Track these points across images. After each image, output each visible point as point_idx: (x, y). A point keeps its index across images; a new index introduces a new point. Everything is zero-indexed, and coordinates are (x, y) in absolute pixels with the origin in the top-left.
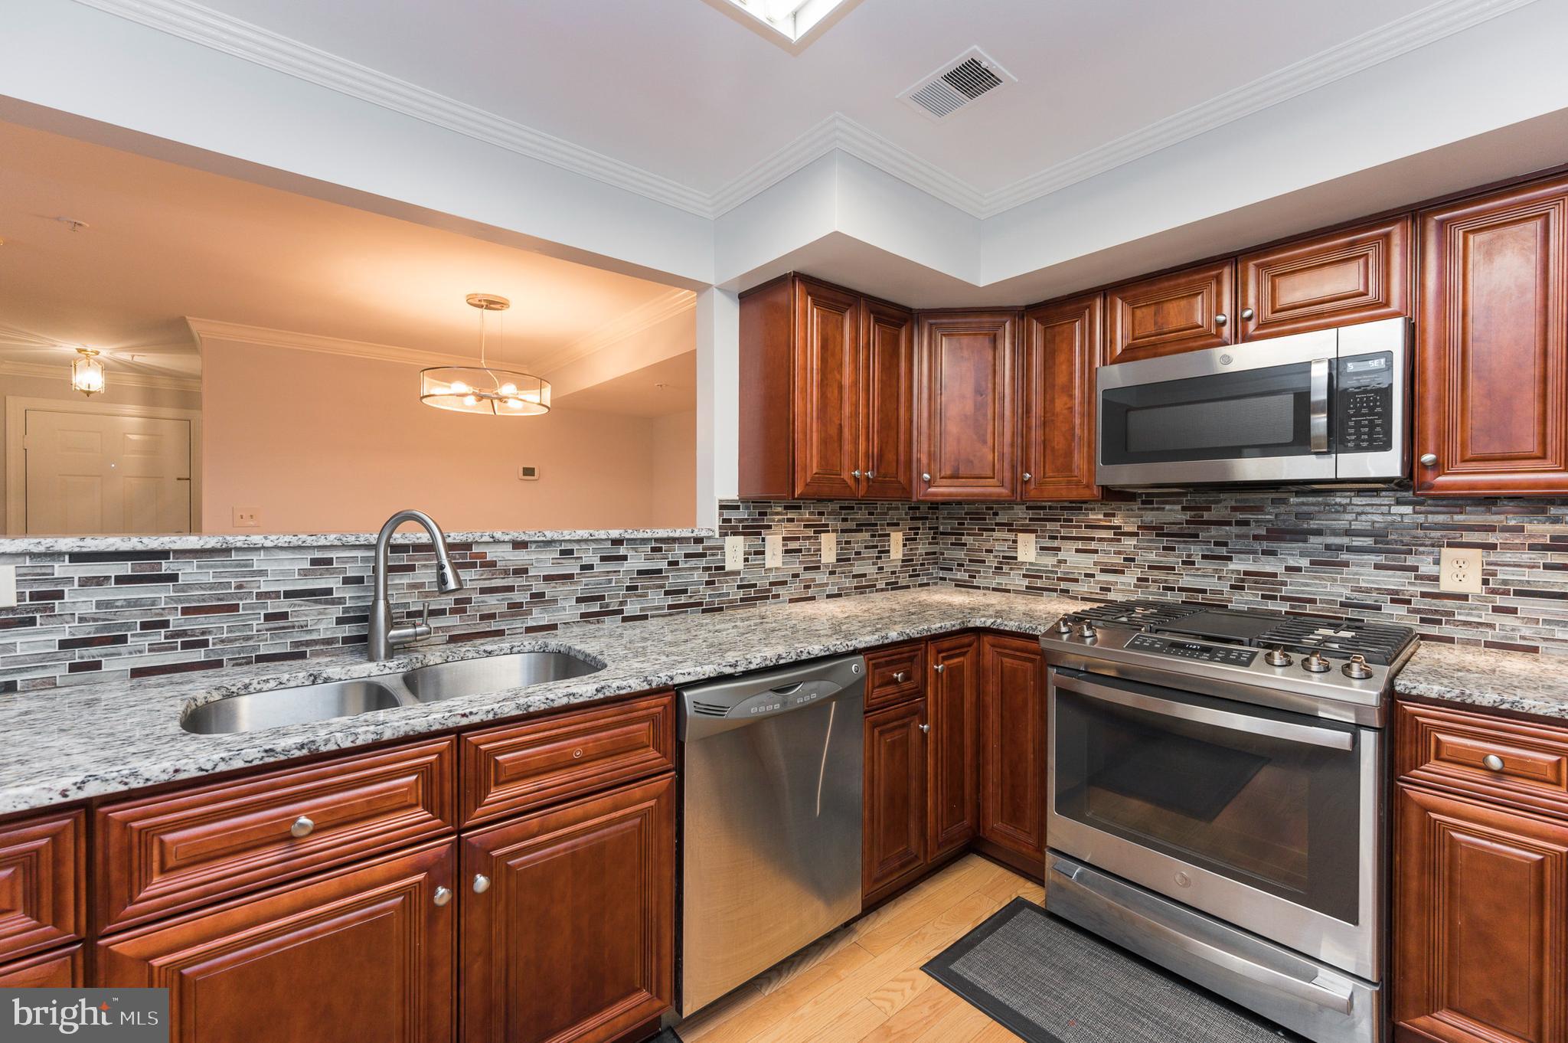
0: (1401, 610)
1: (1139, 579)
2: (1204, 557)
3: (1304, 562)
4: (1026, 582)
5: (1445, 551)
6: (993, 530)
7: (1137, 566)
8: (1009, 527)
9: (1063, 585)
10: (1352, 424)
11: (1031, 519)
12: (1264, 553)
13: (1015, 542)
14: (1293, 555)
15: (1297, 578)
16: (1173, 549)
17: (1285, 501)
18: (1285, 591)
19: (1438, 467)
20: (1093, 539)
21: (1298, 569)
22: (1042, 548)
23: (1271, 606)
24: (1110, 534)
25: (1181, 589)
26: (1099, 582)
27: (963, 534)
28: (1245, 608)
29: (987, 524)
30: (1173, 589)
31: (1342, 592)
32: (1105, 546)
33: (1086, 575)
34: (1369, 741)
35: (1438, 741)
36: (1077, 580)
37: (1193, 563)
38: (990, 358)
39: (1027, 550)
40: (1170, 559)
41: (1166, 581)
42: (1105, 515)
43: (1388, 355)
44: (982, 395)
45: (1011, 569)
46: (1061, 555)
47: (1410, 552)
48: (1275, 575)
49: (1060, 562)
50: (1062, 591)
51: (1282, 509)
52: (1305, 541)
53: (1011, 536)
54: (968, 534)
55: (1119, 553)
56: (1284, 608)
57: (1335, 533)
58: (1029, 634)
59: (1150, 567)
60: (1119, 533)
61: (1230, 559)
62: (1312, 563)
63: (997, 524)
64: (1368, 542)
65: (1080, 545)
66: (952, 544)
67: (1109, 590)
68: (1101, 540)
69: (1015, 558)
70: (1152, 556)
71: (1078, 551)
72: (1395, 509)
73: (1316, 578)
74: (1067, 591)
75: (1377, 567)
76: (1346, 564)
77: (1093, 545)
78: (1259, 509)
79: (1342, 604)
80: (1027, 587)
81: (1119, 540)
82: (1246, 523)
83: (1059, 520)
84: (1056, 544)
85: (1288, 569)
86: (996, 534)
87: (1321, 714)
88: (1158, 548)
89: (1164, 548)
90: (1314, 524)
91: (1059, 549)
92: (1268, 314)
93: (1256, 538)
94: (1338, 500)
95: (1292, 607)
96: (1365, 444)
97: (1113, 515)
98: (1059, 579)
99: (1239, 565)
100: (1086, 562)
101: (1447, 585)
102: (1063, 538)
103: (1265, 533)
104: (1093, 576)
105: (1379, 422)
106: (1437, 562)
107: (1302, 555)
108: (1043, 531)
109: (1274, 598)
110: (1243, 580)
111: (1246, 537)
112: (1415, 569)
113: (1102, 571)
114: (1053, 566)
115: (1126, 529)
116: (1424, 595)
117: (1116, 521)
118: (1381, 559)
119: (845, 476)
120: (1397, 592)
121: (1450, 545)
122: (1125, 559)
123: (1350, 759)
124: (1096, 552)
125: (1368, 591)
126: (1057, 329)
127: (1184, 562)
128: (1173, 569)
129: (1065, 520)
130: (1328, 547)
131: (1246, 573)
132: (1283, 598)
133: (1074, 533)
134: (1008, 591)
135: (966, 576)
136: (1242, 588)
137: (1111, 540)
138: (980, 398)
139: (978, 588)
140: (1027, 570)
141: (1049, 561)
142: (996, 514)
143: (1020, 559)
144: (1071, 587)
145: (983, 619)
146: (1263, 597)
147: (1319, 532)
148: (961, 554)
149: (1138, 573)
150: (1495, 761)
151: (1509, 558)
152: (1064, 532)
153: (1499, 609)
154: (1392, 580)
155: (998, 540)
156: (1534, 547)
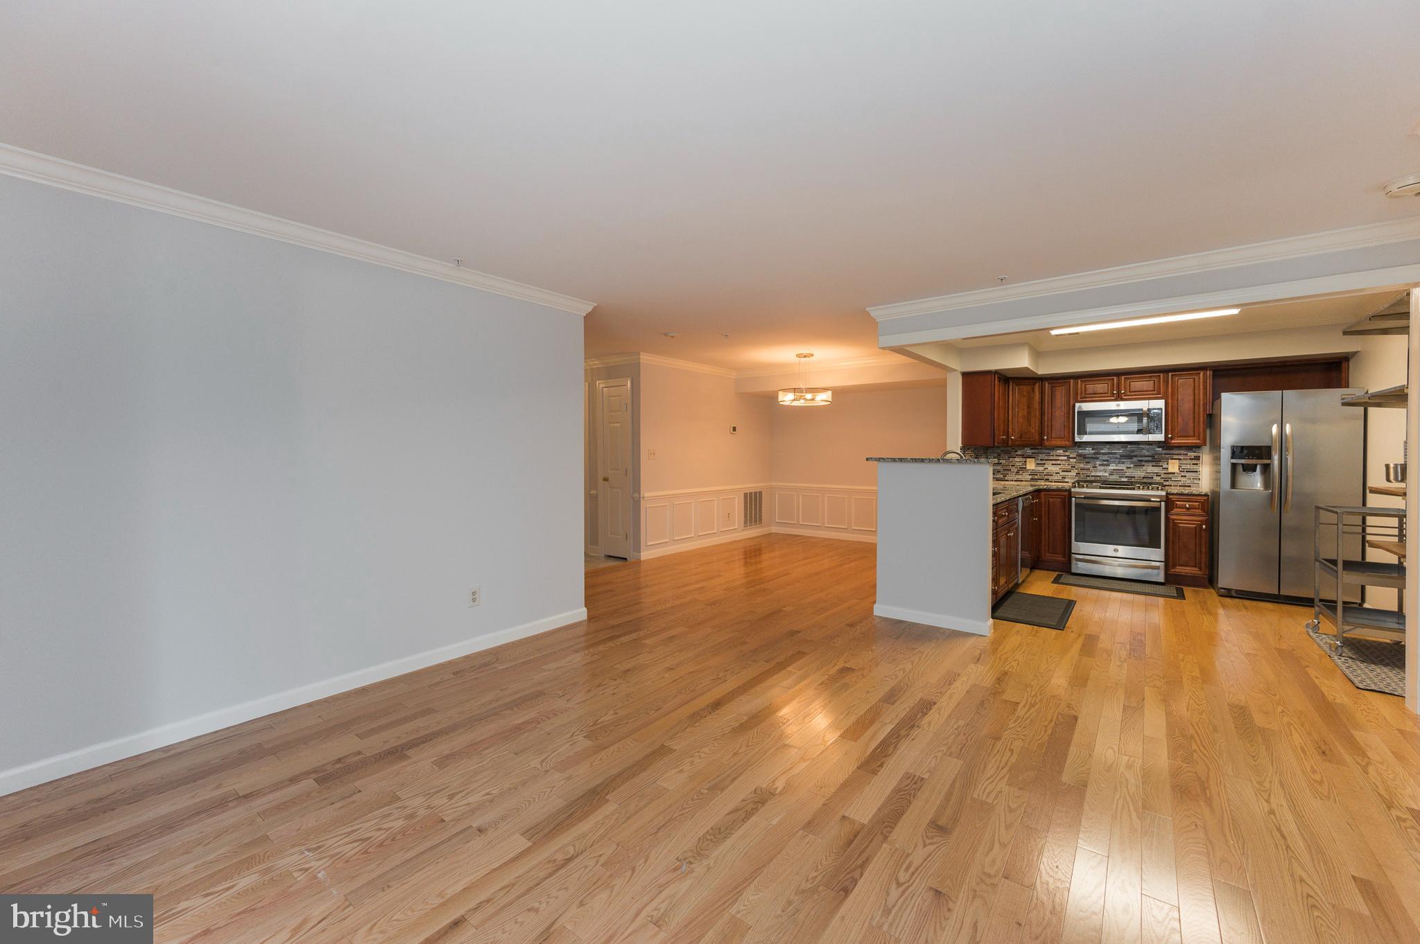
0: (1158, 478)
1: (1077, 473)
2: (1100, 465)
3: (1132, 466)
4: (1030, 477)
5: (1170, 461)
6: (1016, 458)
7: (1076, 469)
8: (1023, 456)
9: (1046, 477)
10: (1153, 426)
11: (1033, 453)
12: (1121, 463)
13: (1025, 462)
14: (1129, 463)
15: (1130, 470)
16: (1089, 463)
17: (1127, 447)
19: (1172, 438)
20: (1058, 460)
21: (1130, 468)
22: (1037, 464)
23: (1123, 480)
24: (1066, 458)
25: (1092, 476)
29: (1012, 455)
31: (1143, 474)
32: (1064, 462)
34: (1163, 503)
35: (1176, 503)
37: (1096, 467)
38: (1032, 395)
39: (1031, 465)
40: (1088, 466)
42: (1062, 451)
43: (1161, 409)
44: (1030, 408)
45: (1023, 472)
46: (1046, 466)
47: (1161, 461)
49: (1045, 469)
51: (1126, 449)
52: (1133, 459)
53: (1024, 459)
54: (1002, 460)
55: (1069, 464)
56: (1126, 480)
57: (1141, 457)
58: (1061, 489)
59: (1081, 469)
60: (1069, 457)
61: (1109, 465)
62: (1135, 465)
63: (1017, 455)
64: (1150, 459)
65: (1054, 462)
68: (1062, 460)
70: (1082, 465)
71: (1052, 464)
72: (1157, 449)
73: (1135, 470)
74: (1048, 479)
75: (1153, 466)
76: (1144, 466)
77: (1058, 462)
78: (1118, 450)
79: (1143, 477)
81: (1068, 460)
82: (1114, 454)
83: (1045, 453)
84: (1044, 462)
85: (1127, 468)
86: (1017, 460)
87: (1152, 499)
88: (1084, 463)
89: (1086, 463)
90: (1134, 454)
91: (1045, 464)
92: (1127, 393)
93: (1118, 458)
94: (1142, 447)
95: (1128, 479)
96: (1156, 431)
97: (1065, 452)
98: (1044, 475)
99: (1112, 467)
100: (1056, 468)
101: (1170, 470)
102: (1046, 460)
103: (1120, 457)
104: (1059, 473)
105: (1159, 426)
106: (1168, 464)
107: (1131, 463)
108: (1038, 458)
109: (1123, 477)
110: (1113, 472)
111: (1114, 458)
112: (1162, 466)
113: (1062, 471)
114: (1042, 470)
115: (1072, 456)
116: (1164, 473)
117: (1067, 454)
118: (1154, 464)
120: (1157, 473)
121: (1171, 459)
122: (1071, 467)
123: (1159, 509)
124: (1060, 464)
125: (1150, 473)
126: (1057, 388)
127: (1093, 467)
128: (1089, 469)
129: (1047, 453)
130: (1140, 461)
132: (1126, 477)
133: (1051, 458)
134: (1023, 481)
135: (1002, 476)
136: (1113, 474)
137: (1066, 460)
138: (1029, 410)
140: (1031, 472)
141: (1041, 468)
142: (1016, 451)
143: (1028, 468)
144: (1050, 478)
146: (1120, 477)
147: (1136, 457)
148: (999, 468)
149: (1077, 471)
150: (1187, 506)
151: (1184, 462)
152: (1046, 458)
153: (1182, 476)
154: (1156, 470)
155: (1018, 461)
156: (1190, 459)
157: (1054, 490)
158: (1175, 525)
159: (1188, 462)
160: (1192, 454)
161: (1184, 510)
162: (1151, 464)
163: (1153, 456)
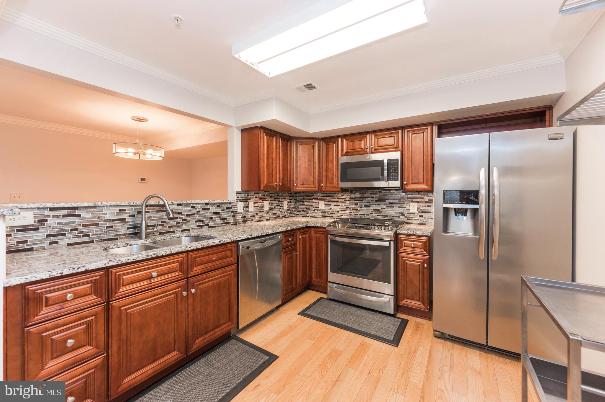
0: (403, 217)
1: (350, 212)
2: (365, 206)
3: (385, 207)
4: (321, 214)
5: (411, 203)
6: (313, 200)
7: (349, 209)
8: (317, 199)
9: (331, 215)
10: (391, 174)
11: (323, 197)
12: (377, 205)
13: (319, 203)
14: (383, 205)
15: (384, 210)
16: (357, 204)
17: (381, 192)
18: (381, 214)
19: (407, 184)
20: (339, 202)
21: (384, 208)
22: (326, 205)
23: (379, 218)
24: (343, 201)
25: (359, 215)
26: (340, 214)
27: (304, 201)
28: (373, 218)
29: (311, 198)
30: (357, 215)
31: (393, 214)
32: (342, 204)
33: (337, 212)
34: (392, 243)
36: (335, 213)
37: (362, 208)
38: (312, 152)
39: (322, 205)
40: (357, 207)
41: (356, 213)
42: (342, 195)
43: (397, 160)
44: (310, 162)
45: (318, 211)
46: (331, 206)
47: (405, 204)
48: (379, 210)
49: (330, 208)
50: (331, 216)
51: (381, 194)
52: (385, 201)
53: (318, 201)
54: (306, 201)
55: (345, 205)
56: (381, 218)
57: (391, 199)
58: (323, 227)
59: (352, 209)
60: (345, 200)
61: (370, 206)
62: (387, 207)
63: (314, 198)
64: (397, 201)
65: (335, 204)
66: (301, 204)
67: (343, 215)
68: (341, 202)
69: (319, 208)
70: (353, 206)
71: (335, 205)
73: (387, 210)
74: (332, 217)
75: (399, 207)
76: (393, 207)
77: (339, 203)
78: (376, 194)
79: (393, 216)
80: (322, 216)
81: (345, 202)
82: (373, 197)
83: (330, 197)
84: (329, 203)
85: (382, 208)
86: (313, 201)
87: (384, 239)
88: (354, 204)
89: (356, 204)
90: (386, 198)
91: (330, 205)
92: (376, 147)
93: (376, 201)
94: (392, 191)
95: (383, 218)
96: (394, 179)
97: (344, 195)
98: (330, 213)
99: (372, 208)
100: (337, 208)
101: (411, 211)
102: (331, 202)
103: (377, 200)
104: (339, 212)
105: (396, 174)
106: (410, 206)
107: (385, 205)
108: (326, 200)
109: (379, 216)
110: (373, 212)
111: (373, 201)
112: (406, 207)
113: (341, 210)
114: (329, 210)
115: (347, 199)
116: (407, 213)
117: (344, 197)
118: (400, 205)
119: (274, 184)
120: (402, 213)
121: (412, 202)
122: (347, 207)
123: (388, 248)
124: (339, 205)
125: (397, 213)
126: (329, 145)
127: (360, 208)
128: (358, 209)
129: (332, 197)
130: (390, 203)
131: (373, 210)
133: (334, 200)
134: (317, 217)
135: (305, 213)
136: (373, 214)
137: (343, 202)
138: (309, 163)
139: (309, 217)
140: (322, 211)
141: (328, 208)
142: (313, 195)
143: (320, 208)
144: (333, 215)
145: (311, 224)
146: (377, 215)
147: (388, 199)
148: (303, 207)
149: (350, 211)
150: (413, 245)
151: (422, 204)
152: (331, 200)
153: (420, 216)
154: (402, 210)
155: (314, 203)
156: (425, 202)
157: (319, 227)
158: (404, 261)
159: (424, 204)
160: (426, 198)
162: (398, 205)
163: (399, 200)
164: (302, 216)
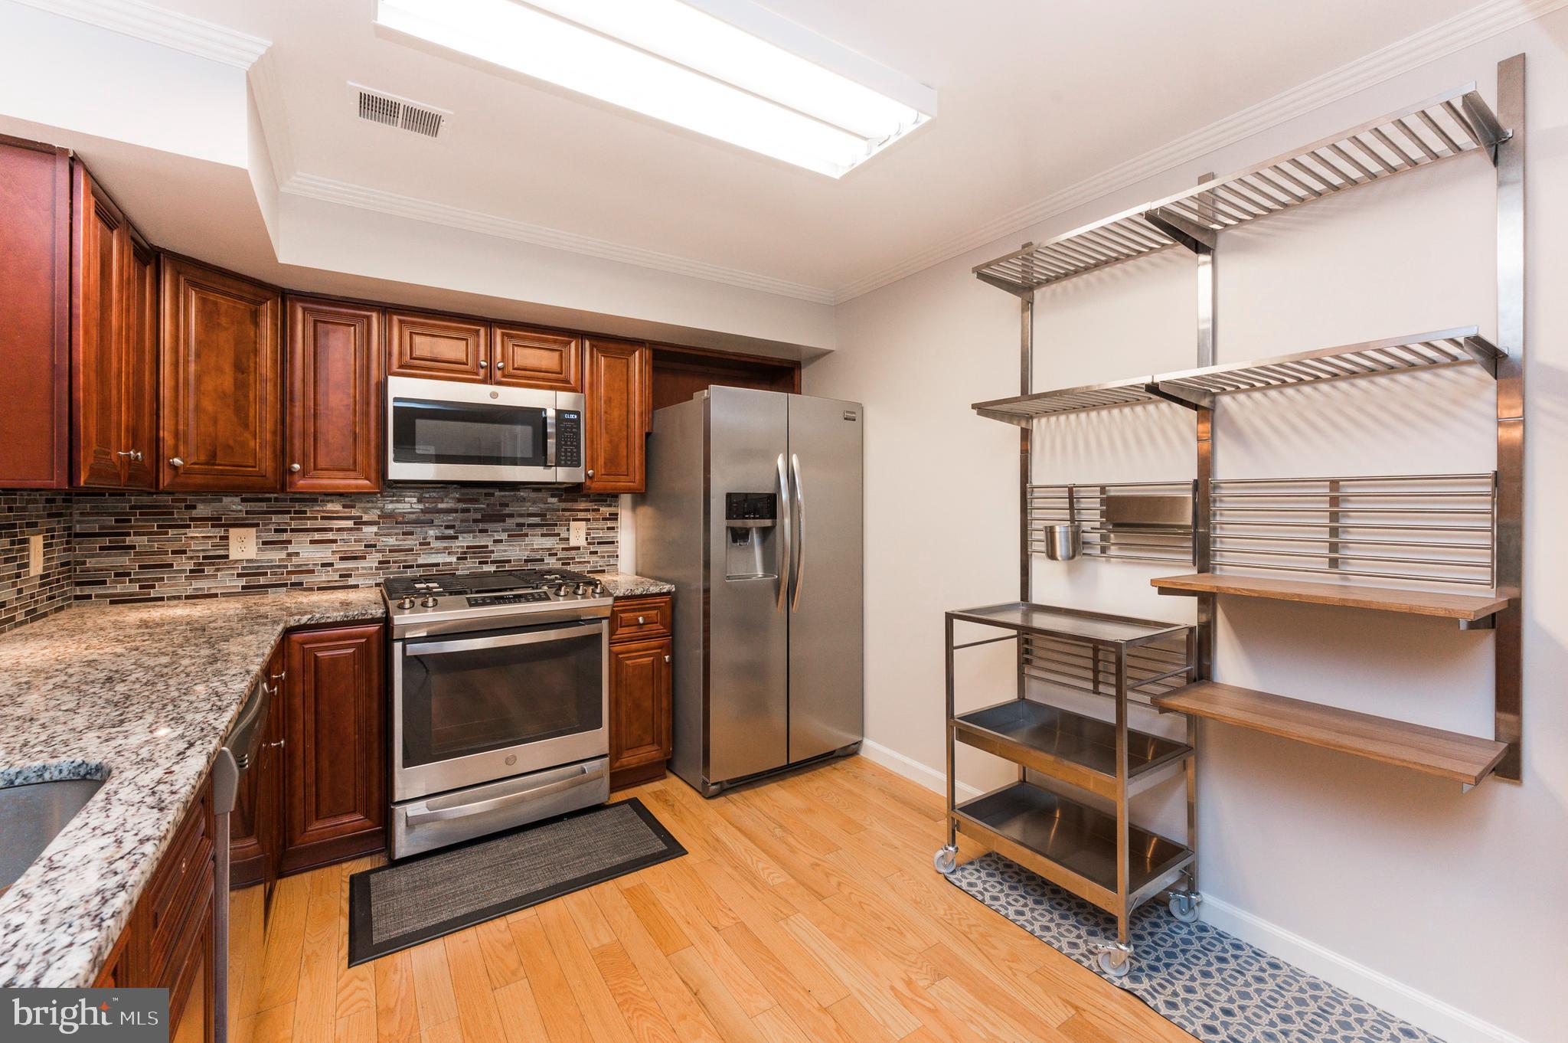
0: (553, 560)
1: (380, 562)
2: (437, 538)
3: (504, 536)
4: (243, 582)
5: (571, 523)
6: (189, 526)
7: (378, 551)
8: (216, 521)
9: (294, 578)
10: (563, 450)
11: (247, 512)
12: (481, 531)
13: (226, 538)
14: (497, 532)
15: (500, 547)
16: (411, 533)
17: (493, 495)
18: (494, 557)
19: (593, 478)
20: (331, 530)
21: (501, 541)
22: (264, 543)
23: (486, 568)
24: (350, 524)
25: (419, 566)
26: (337, 570)
27: (129, 534)
28: (468, 572)
29: (174, 520)
30: (412, 566)
31: (524, 555)
32: (345, 535)
33: (323, 565)
35: (621, 618)
36: (312, 572)
38: (252, 334)
39: (244, 546)
40: (410, 542)
41: (405, 561)
42: (344, 507)
43: (579, 414)
44: (243, 373)
45: (218, 570)
46: (291, 549)
47: (556, 525)
48: (487, 547)
49: (289, 555)
50: (292, 584)
51: (492, 500)
52: (504, 521)
53: (221, 532)
54: (136, 534)
55: (360, 541)
56: (492, 568)
57: (521, 515)
59: (390, 551)
60: (359, 523)
61: (456, 538)
62: (509, 536)
63: (192, 519)
64: (537, 520)
65: (317, 536)
66: (101, 548)
67: (350, 576)
68: (339, 530)
69: (227, 557)
70: (392, 541)
71: (312, 542)
72: (551, 500)
73: (510, 545)
74: (301, 584)
75: (543, 535)
76: (526, 535)
77: (330, 536)
78: (475, 501)
79: (526, 561)
80: (243, 587)
81: (358, 529)
82: (467, 510)
83: (289, 512)
84: (285, 537)
85: (495, 541)
86: (193, 532)
88: (397, 534)
89: (404, 534)
90: (507, 511)
91: (290, 542)
92: (511, 369)
93: (475, 521)
94: (522, 494)
95: (497, 567)
96: (569, 463)
97: (353, 507)
98: (289, 573)
99: (464, 542)
100: (324, 554)
101: (573, 543)
102: (292, 530)
103: (480, 518)
104: (331, 565)
105: (575, 450)
106: (568, 530)
107: (503, 531)
108: (265, 525)
109: (487, 563)
110: (465, 553)
111: (467, 521)
112: (559, 535)
113: (341, 559)
114: (281, 560)
115: (365, 518)
116: (563, 549)
117: (354, 513)
118: (545, 530)
120: (550, 549)
121: (574, 520)
122: (366, 546)
124: (334, 541)
125: (537, 550)
126: (330, 328)
127: (421, 544)
128: (412, 550)
129: (296, 512)
130: (518, 525)
131: (468, 547)
132: (492, 562)
133: (309, 524)
134: (215, 595)
135: (135, 588)
136: (466, 558)
137: (351, 529)
138: (240, 376)
139: (162, 599)
140: (244, 568)
141: (276, 556)
142: (194, 507)
143: (231, 558)
144: (306, 579)
146: (480, 563)
147: (511, 516)
148: (124, 561)
149: (379, 556)
150: (641, 620)
151: (595, 525)
152: (294, 525)
153: (591, 553)
154: (549, 542)
155: (199, 539)
156: (604, 519)
157: (336, 622)
158: (620, 664)
159: (601, 524)
160: (605, 510)
161: (633, 629)
162: (539, 531)
163: (542, 515)
164: (112, 602)
